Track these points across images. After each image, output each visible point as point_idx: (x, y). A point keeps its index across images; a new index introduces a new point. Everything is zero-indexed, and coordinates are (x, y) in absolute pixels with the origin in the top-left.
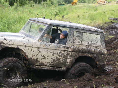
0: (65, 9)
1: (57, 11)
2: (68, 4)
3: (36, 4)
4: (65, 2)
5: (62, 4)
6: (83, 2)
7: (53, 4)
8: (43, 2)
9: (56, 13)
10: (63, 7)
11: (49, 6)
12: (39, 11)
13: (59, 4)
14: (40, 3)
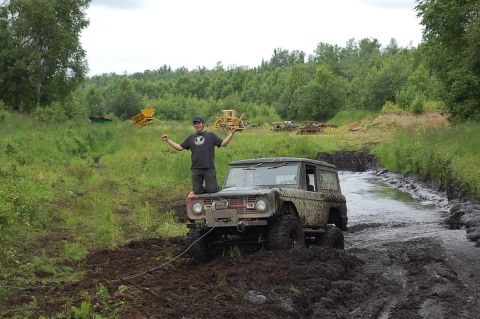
0: (109, 135)
1: (83, 141)
2: (125, 119)
3: (16, 114)
4: (118, 115)
5: (102, 120)
6: (175, 116)
7: (70, 117)
8: (39, 109)
9: (76, 147)
10: (102, 128)
11: (59, 121)
12: (19, 135)
13: (91, 118)
14: (28, 110)
